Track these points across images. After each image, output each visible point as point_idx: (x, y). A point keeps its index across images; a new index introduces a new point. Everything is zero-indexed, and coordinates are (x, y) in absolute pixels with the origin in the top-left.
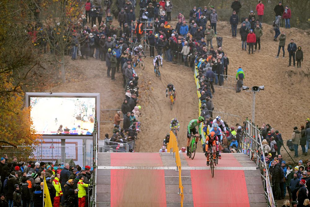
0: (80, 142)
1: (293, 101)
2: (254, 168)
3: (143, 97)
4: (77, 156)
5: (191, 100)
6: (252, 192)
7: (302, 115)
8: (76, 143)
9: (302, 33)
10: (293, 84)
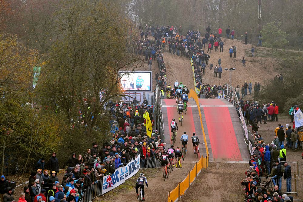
0: (142, 93)
1: (236, 73)
2: (233, 106)
3: (168, 72)
4: (141, 100)
5: (190, 73)
6: (232, 117)
7: (241, 79)
8: (140, 94)
9: (239, 42)
10: (235, 65)
